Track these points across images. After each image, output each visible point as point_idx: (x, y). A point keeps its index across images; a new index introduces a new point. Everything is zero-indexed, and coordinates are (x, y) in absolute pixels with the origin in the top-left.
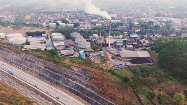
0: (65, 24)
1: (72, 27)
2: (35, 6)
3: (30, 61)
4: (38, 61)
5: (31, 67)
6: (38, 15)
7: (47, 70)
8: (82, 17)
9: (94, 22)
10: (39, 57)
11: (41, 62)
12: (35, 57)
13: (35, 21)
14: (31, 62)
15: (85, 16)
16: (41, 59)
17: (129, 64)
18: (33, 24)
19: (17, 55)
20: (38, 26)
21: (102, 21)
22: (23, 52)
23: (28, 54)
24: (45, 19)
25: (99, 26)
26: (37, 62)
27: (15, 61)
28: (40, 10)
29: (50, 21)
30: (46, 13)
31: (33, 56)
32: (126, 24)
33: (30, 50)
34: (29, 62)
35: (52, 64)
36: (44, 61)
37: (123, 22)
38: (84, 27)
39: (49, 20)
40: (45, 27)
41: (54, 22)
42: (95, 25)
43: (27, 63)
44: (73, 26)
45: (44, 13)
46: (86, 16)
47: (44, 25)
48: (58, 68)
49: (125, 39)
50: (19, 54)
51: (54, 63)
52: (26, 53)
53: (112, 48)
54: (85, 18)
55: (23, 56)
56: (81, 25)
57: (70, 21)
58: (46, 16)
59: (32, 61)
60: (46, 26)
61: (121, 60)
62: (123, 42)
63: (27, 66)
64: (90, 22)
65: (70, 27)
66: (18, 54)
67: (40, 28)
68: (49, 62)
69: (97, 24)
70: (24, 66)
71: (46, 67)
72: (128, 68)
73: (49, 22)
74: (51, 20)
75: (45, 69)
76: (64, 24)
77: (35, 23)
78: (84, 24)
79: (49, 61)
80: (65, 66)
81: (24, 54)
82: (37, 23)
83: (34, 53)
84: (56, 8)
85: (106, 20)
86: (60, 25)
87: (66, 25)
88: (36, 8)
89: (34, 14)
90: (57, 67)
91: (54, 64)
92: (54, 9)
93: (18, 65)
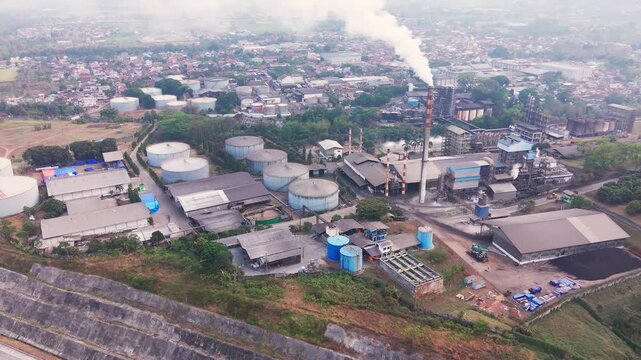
0: (178, 99)
1: (210, 111)
2: (19, 27)
3: (95, 305)
4: (138, 305)
5: (107, 341)
6: (44, 64)
7: (198, 351)
8: (233, 66)
9: (291, 87)
10: (141, 285)
11: (153, 309)
12: (117, 284)
13: (42, 89)
14: (100, 314)
15: (242, 64)
16: (155, 292)
17: (567, 283)
18: (38, 106)
19: (13, 278)
20: (62, 113)
21: (320, 83)
22: (44, 258)
23: (77, 268)
24: (84, 78)
25: (315, 101)
26: (137, 311)
27: (9, 311)
28: (43, 40)
29: (108, 87)
30: (76, 54)
31: (107, 282)
32: (415, 90)
33: (83, 248)
34: (89, 314)
35: (217, 316)
36: (174, 303)
37: (396, 81)
38: (259, 110)
39: (103, 83)
40: (94, 113)
41: (127, 94)
42: (299, 98)
43: (81, 319)
44: (213, 107)
45: (67, 52)
46: (246, 62)
47: (88, 108)
48: (257, 337)
49: (485, 163)
50: (26, 272)
51: (230, 312)
52: (62, 266)
53: (435, 204)
54: (244, 70)
55: (52, 281)
56: (246, 102)
57: (194, 85)
58: (81, 68)
59: (107, 309)
60: (103, 113)
61: (517, 265)
62: (477, 173)
63: (83, 334)
64: (272, 86)
65: (204, 113)
66: (21, 271)
67: (78, 122)
68: (201, 310)
69: (306, 96)
70: (67, 336)
71: (189, 339)
72: (578, 308)
73: (106, 92)
74: (110, 84)
75: (187, 347)
76: (171, 100)
77: (41, 98)
78: (255, 95)
79: (202, 306)
80: (294, 330)
81: (55, 272)
82: (51, 99)
83: (105, 260)
84: (108, 33)
85: (336, 79)
86: (159, 105)
87: (183, 103)
88: (27, 33)
89: (25, 59)
90: (248, 332)
91: (234, 321)
92: (101, 35)
93: (30, 331)
